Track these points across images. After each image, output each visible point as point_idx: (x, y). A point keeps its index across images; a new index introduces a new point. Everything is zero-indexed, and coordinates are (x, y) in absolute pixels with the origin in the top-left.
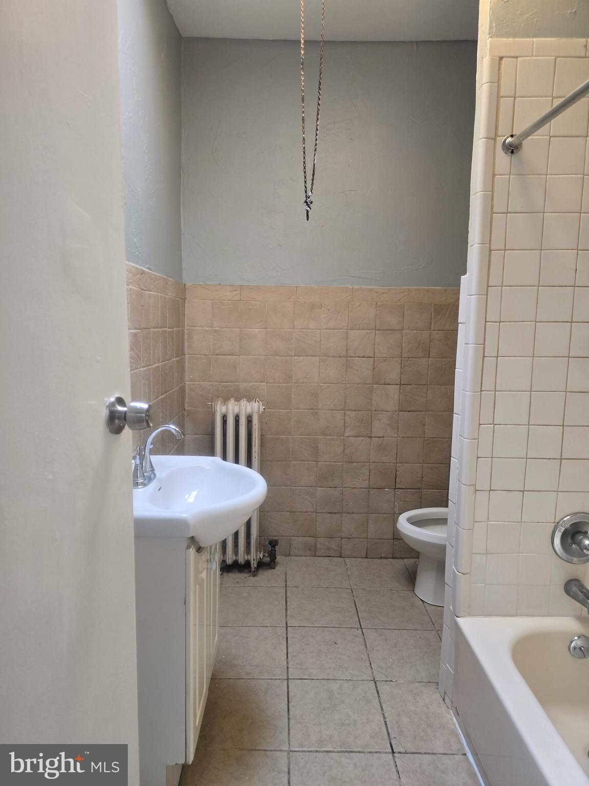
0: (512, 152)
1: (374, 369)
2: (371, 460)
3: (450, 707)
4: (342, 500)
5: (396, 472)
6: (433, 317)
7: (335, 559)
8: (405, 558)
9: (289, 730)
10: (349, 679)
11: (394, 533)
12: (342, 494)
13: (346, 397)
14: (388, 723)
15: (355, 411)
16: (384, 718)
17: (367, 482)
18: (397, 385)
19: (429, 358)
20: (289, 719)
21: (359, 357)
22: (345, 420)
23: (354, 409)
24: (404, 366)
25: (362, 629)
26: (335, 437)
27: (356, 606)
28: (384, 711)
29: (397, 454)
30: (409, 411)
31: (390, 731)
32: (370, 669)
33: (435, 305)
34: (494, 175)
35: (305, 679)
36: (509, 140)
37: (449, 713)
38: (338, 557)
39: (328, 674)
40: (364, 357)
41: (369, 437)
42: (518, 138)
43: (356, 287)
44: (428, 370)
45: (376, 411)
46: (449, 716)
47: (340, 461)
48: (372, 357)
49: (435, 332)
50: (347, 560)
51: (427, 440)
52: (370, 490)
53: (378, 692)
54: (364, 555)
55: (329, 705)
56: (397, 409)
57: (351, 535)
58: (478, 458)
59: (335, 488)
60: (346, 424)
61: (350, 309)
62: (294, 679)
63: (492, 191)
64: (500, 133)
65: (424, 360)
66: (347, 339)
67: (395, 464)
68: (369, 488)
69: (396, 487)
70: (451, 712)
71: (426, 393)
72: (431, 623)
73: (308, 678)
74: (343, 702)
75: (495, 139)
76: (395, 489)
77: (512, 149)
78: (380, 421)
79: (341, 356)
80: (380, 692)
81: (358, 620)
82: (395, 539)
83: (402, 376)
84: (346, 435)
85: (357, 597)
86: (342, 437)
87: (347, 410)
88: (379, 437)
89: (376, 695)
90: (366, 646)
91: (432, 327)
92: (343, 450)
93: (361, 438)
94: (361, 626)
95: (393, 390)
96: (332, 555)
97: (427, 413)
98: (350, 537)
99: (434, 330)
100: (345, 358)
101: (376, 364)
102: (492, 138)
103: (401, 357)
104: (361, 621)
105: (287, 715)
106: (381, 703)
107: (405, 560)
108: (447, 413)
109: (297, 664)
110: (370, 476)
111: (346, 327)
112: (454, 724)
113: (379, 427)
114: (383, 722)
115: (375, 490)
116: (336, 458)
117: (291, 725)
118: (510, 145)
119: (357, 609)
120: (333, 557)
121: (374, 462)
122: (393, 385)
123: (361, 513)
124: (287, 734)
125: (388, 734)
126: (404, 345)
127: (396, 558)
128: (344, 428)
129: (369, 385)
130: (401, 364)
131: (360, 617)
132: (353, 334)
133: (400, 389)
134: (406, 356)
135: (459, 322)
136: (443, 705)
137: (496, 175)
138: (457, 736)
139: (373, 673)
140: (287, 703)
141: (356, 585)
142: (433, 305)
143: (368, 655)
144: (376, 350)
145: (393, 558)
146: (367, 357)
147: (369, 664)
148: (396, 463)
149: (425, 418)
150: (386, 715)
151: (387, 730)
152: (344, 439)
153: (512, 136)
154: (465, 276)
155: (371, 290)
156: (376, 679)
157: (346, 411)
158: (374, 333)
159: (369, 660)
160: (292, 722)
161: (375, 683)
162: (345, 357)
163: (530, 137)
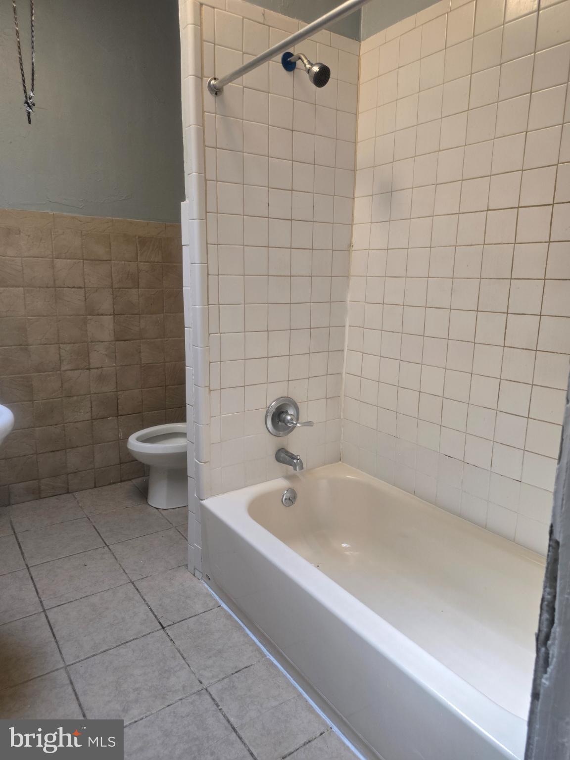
0: (216, 94)
1: (86, 299)
2: (92, 391)
3: (200, 578)
4: (65, 436)
5: (118, 399)
6: (139, 249)
7: (62, 496)
8: (132, 479)
9: (60, 650)
10: (107, 589)
11: (120, 458)
12: (64, 430)
13: (58, 330)
14: (153, 609)
15: (69, 344)
16: (149, 606)
17: (89, 414)
18: (110, 315)
19: (138, 288)
20: (56, 642)
21: (69, 287)
22: (60, 354)
23: (69, 342)
24: (116, 296)
25: (108, 546)
26: (50, 373)
27: (96, 530)
28: (147, 601)
29: (117, 383)
30: (125, 341)
31: (156, 614)
32: (124, 574)
33: (139, 237)
34: (203, 112)
35: (63, 604)
36: (213, 82)
37: (200, 583)
38: (66, 493)
39: (85, 592)
40: (74, 287)
41: (87, 369)
42: (220, 82)
43: (57, 213)
44: (138, 300)
45: (92, 342)
46: (201, 585)
47: (59, 396)
48: (83, 288)
49: (142, 263)
50: (76, 494)
51: (144, 366)
52: (93, 421)
53: (137, 590)
54: (93, 485)
55: (94, 616)
56: (113, 339)
57: (77, 469)
58: (210, 362)
59: (56, 425)
60: (62, 358)
61: (53, 236)
62: (51, 608)
63: (203, 126)
64: (205, 74)
65: (134, 291)
66: (53, 269)
67: (116, 393)
68: (92, 420)
69: (119, 414)
70: (202, 581)
71: (139, 322)
72: (169, 524)
73: (66, 602)
74: (107, 608)
75: (202, 79)
76: (117, 417)
77: (216, 91)
78: (98, 351)
79: (49, 286)
80: (139, 589)
81: (101, 540)
82: (122, 463)
83: (115, 306)
84: (63, 369)
85: (95, 522)
86: (59, 372)
87: (62, 344)
88: (98, 368)
89: (136, 592)
90: (116, 558)
91: (139, 259)
92: (60, 385)
93: (80, 371)
94: (106, 544)
95: (108, 320)
96: (59, 493)
97: (142, 341)
98: (77, 471)
99: (140, 262)
100: (54, 289)
101: (87, 295)
102: (199, 77)
103: (112, 287)
104: (105, 540)
105: (53, 640)
106: (142, 597)
107: (133, 481)
108: (160, 340)
109: (51, 595)
110: (91, 407)
111: (51, 256)
112: (207, 589)
113: (96, 359)
114: (149, 610)
115: (98, 421)
116: (54, 394)
117: (60, 646)
118: (214, 86)
119: (98, 532)
120: (60, 495)
121: (95, 393)
122: (107, 315)
123: (86, 446)
124: (59, 655)
125: (156, 616)
126: (113, 275)
127: (124, 481)
128: (59, 362)
129: (83, 317)
130: (113, 295)
131: (103, 537)
132: (59, 263)
133: (114, 319)
134: (116, 287)
135: (183, 244)
136: (195, 579)
137: (205, 112)
138: (211, 596)
139: (128, 577)
140: (49, 630)
141: (91, 512)
142: (137, 237)
143: (120, 564)
144: (86, 281)
145: (121, 481)
146: (78, 288)
147: (123, 571)
148: (117, 391)
149: (140, 346)
150: (149, 603)
151: (153, 614)
152: (61, 374)
153: (215, 79)
154: (185, 202)
155: (73, 218)
156: (133, 580)
157: (60, 345)
158: (82, 264)
159: (122, 568)
160: (60, 643)
161: (133, 583)
162: (53, 287)
163: (230, 84)
